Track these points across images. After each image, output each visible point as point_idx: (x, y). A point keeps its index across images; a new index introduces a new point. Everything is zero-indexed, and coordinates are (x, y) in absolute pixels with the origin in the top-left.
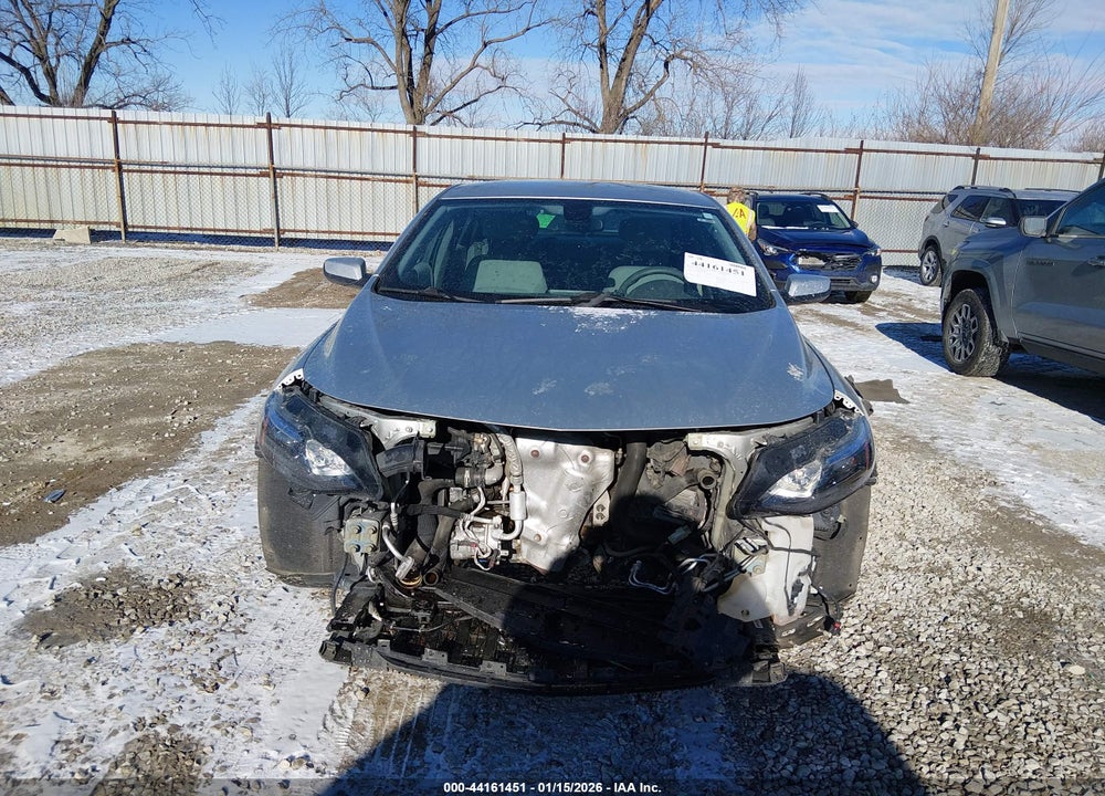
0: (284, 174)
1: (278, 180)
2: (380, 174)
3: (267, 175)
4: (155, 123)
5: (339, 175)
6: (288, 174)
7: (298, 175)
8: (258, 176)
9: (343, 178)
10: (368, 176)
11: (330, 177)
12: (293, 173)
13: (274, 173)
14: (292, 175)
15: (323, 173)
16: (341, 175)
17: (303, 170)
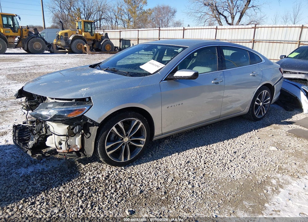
0: (256, 42)
1: (255, 43)
2: (279, 41)
3: (251, 42)
4: (226, 29)
5: (273, 42)
6: (258, 42)
7: (261, 42)
8: (249, 42)
9: (274, 42)
10: (283, 42)
11: (270, 42)
12: (259, 41)
13: (254, 42)
14: (259, 42)
15: (268, 41)
16: (274, 41)
17: (263, 40)
